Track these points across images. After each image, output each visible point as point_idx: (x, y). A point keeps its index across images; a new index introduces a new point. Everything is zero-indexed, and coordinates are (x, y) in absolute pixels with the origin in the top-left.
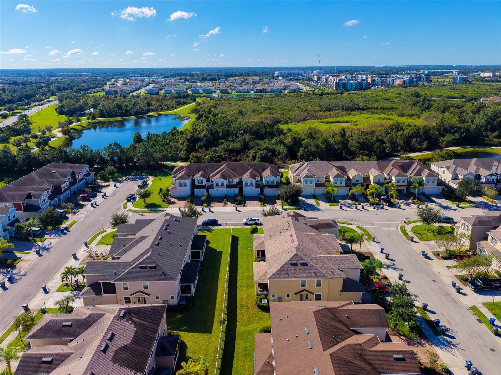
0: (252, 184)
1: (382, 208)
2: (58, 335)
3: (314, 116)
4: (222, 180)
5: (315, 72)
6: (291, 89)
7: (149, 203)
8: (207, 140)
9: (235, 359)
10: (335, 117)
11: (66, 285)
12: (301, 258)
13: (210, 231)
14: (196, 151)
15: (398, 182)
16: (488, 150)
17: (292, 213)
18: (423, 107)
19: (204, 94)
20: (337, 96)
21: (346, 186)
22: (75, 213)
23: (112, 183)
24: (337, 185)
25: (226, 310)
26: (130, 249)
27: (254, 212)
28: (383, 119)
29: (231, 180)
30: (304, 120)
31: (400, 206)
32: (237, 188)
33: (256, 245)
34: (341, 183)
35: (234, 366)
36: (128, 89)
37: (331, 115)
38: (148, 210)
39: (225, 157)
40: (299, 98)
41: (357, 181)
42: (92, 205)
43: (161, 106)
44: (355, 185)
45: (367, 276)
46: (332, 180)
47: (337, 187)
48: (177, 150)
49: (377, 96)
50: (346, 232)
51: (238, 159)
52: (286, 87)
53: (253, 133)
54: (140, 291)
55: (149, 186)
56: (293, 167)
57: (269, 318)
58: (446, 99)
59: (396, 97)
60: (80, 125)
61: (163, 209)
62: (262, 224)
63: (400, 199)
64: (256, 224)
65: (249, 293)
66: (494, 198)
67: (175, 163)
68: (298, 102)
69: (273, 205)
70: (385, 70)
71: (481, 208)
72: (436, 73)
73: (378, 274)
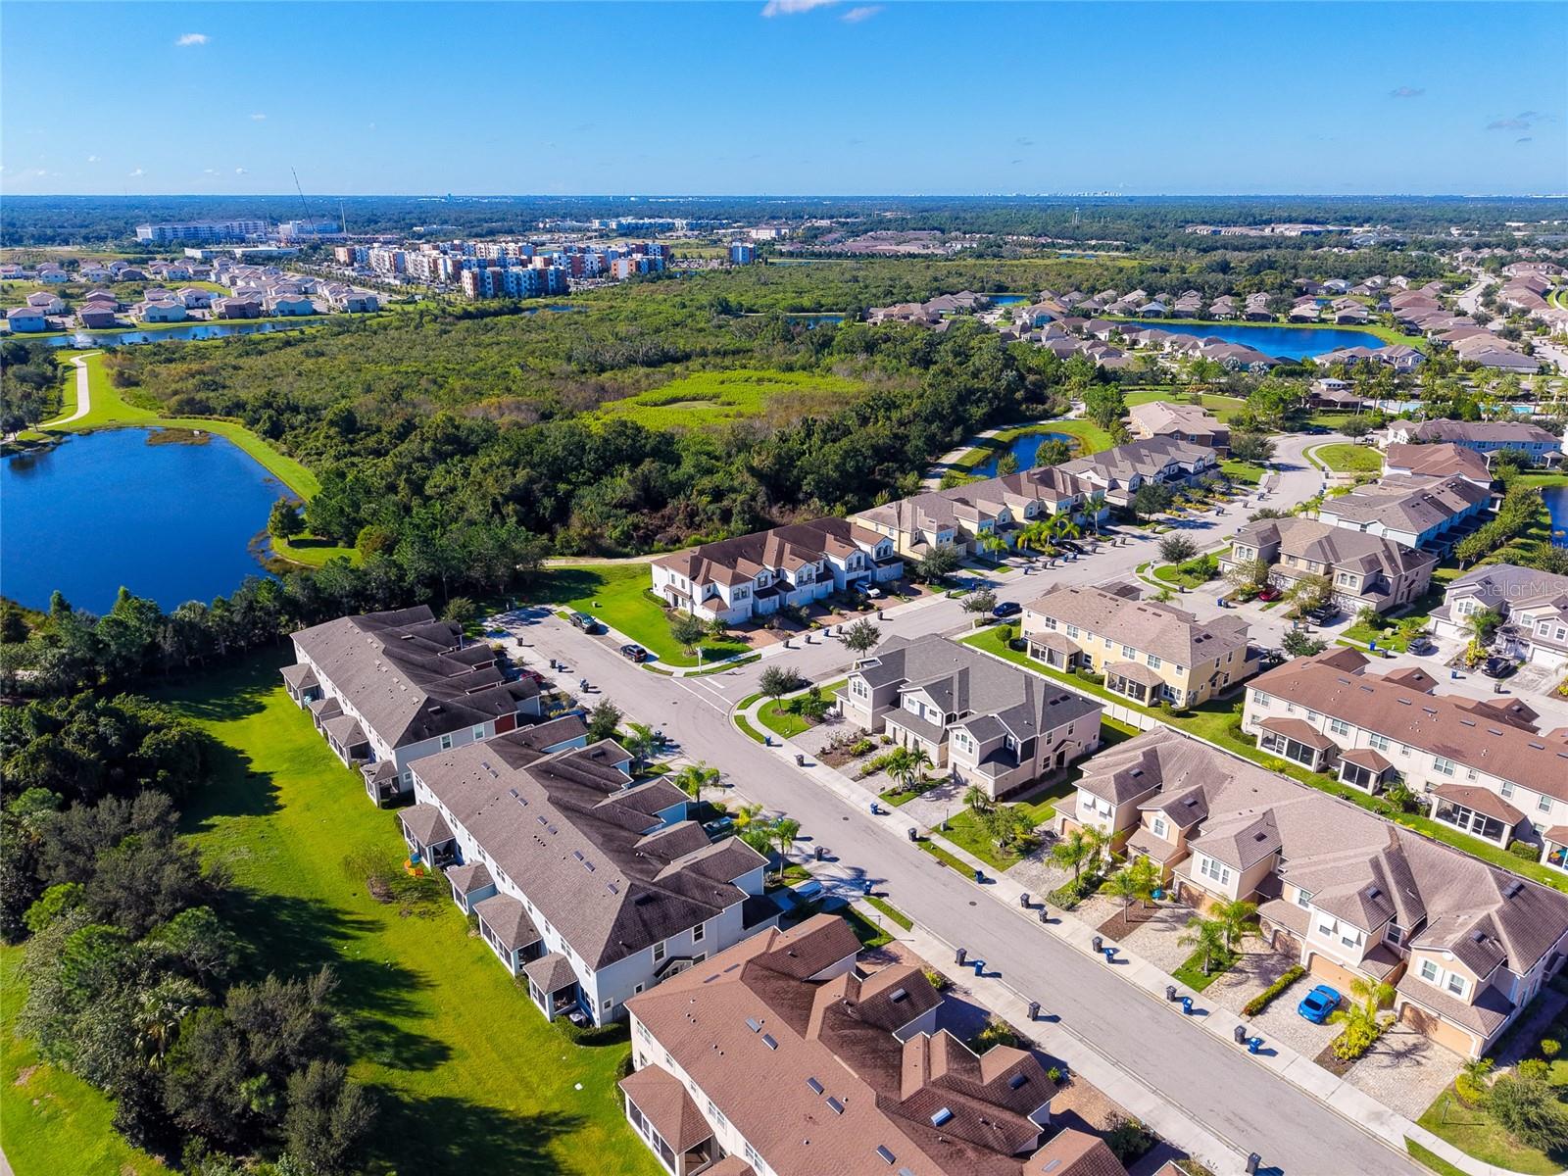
4: (809, 566)
5: (286, 228)
41: (1004, 520)
42: (586, 691)
44: (1002, 528)
69: (922, 596)
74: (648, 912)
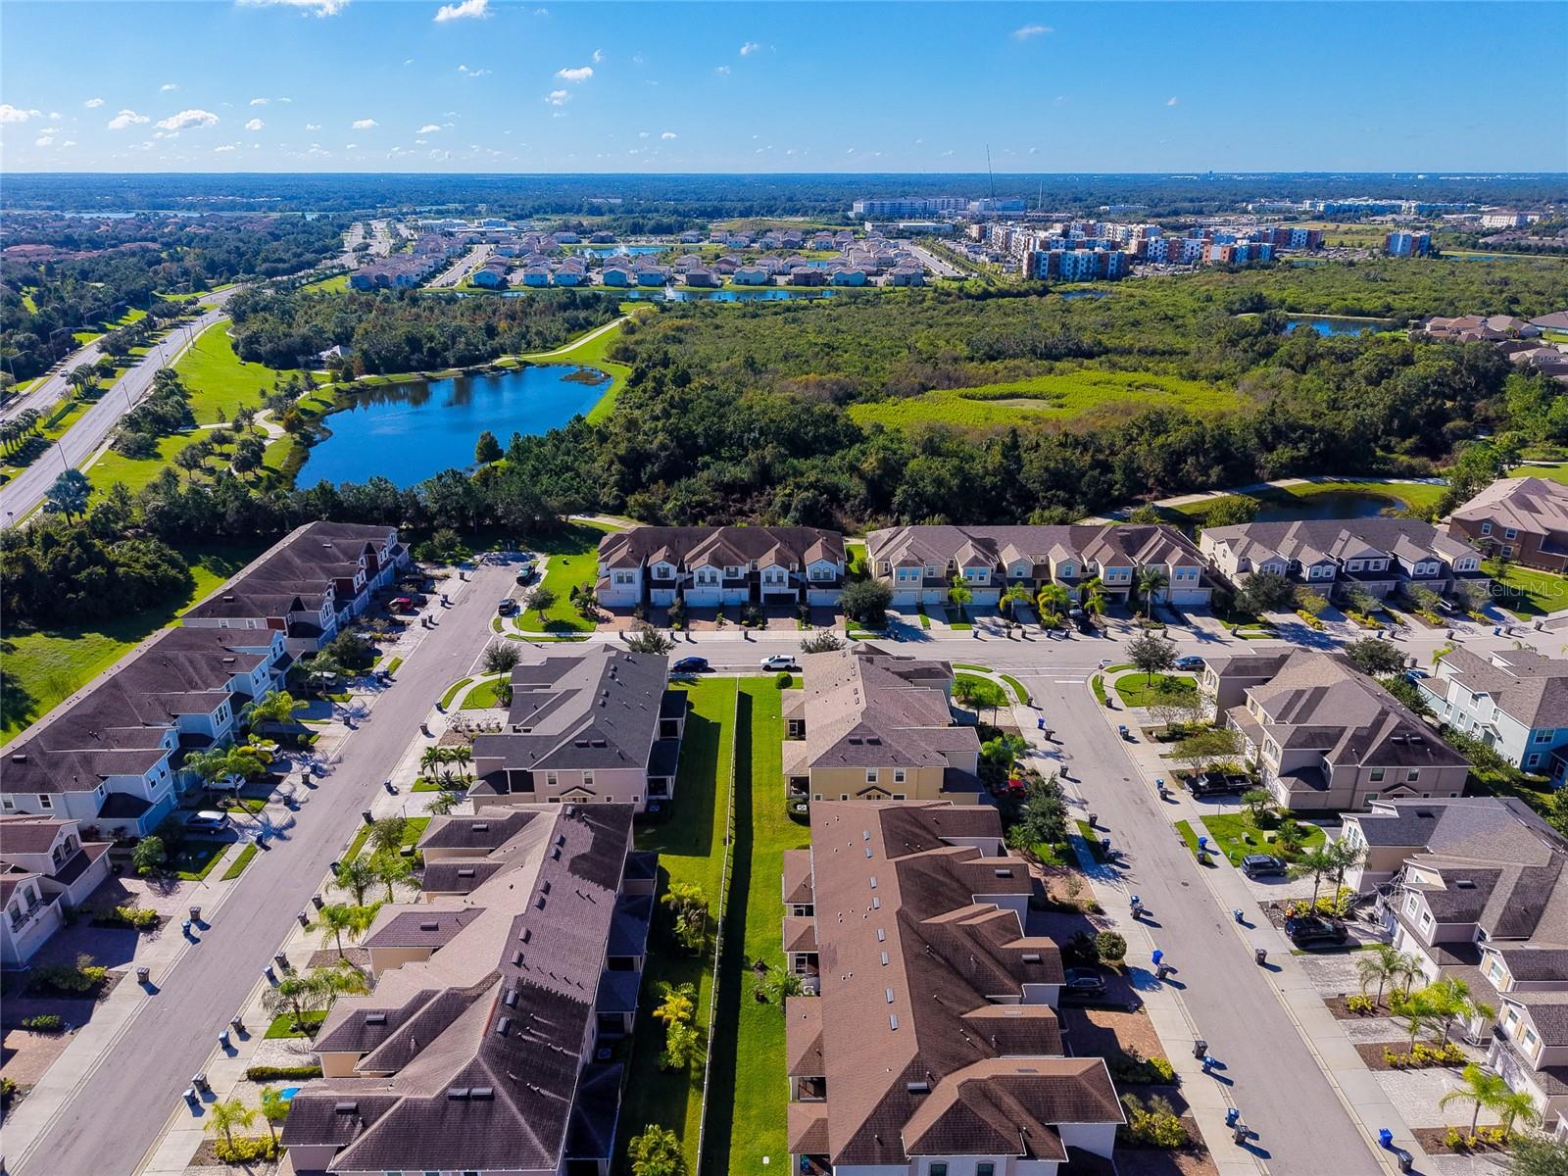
0: (780, 579)
1: (1067, 637)
2: (469, 842)
3: (949, 379)
4: (713, 569)
5: (975, 206)
6: (896, 276)
7: (552, 620)
8: (668, 457)
9: (751, 892)
10: (1008, 379)
11: (428, 780)
12: (870, 731)
13: (692, 681)
14: (643, 487)
15: (1112, 578)
17: (863, 648)
18: (1253, 351)
19: (640, 288)
20: (1026, 304)
21: (992, 586)
22: (392, 641)
23: (454, 572)
24: (970, 583)
25: (733, 822)
26: (548, 714)
27: (785, 643)
28: (1138, 388)
29: (732, 569)
30: (924, 389)
31: (1106, 633)
32: (746, 587)
33: (787, 710)
34: (981, 578)
35: (750, 900)
36: (418, 270)
37: (996, 373)
38: (552, 635)
39: (716, 504)
40: (918, 308)
41: (1020, 574)
42: (424, 625)
43: (524, 337)
44: (1013, 582)
46: (961, 571)
47: (971, 588)
48: (595, 483)
49: (1142, 303)
50: (973, 685)
51: (746, 508)
52: (883, 265)
53: (783, 439)
54: (578, 787)
55: (542, 578)
56: (877, 537)
57: (809, 835)
59: (1194, 311)
60: (316, 400)
61: (584, 635)
62: (799, 670)
63: (1111, 615)
64: (788, 669)
65: (773, 795)
66: (1321, 616)
67: (591, 519)
68: (912, 325)
69: (826, 628)
71: (1286, 638)
72: (1349, 211)
73: (1020, 767)
74: (16, 770)
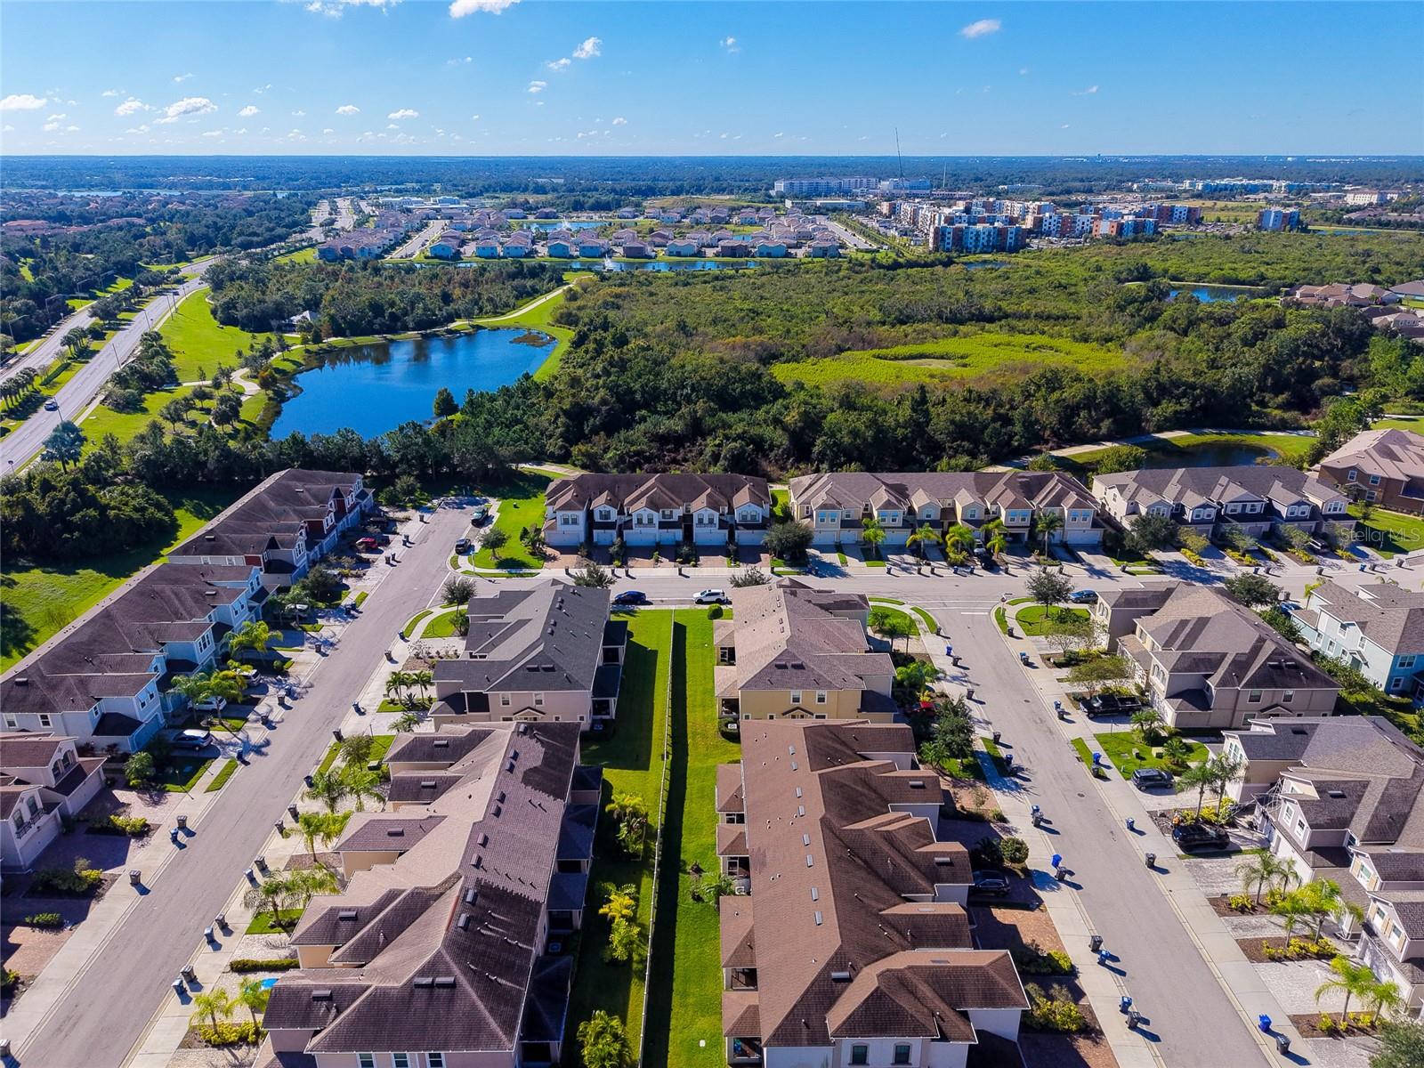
0: (711, 521)
2: (430, 757)
3: (863, 341)
4: (650, 511)
5: (885, 185)
6: (814, 248)
7: (503, 557)
8: (608, 411)
10: (917, 341)
11: (393, 701)
12: (794, 656)
13: (631, 613)
14: (586, 438)
15: (1013, 520)
16: (1251, 439)
17: (787, 582)
18: (1139, 316)
19: (582, 259)
20: (932, 274)
21: (903, 527)
22: (358, 577)
24: (884, 524)
25: (670, 740)
26: (502, 642)
27: (716, 579)
28: (1034, 349)
29: (667, 512)
30: (840, 350)
31: (1007, 569)
32: (680, 528)
33: (718, 638)
34: (894, 520)
36: (379, 242)
37: (906, 336)
38: (504, 571)
39: (652, 454)
40: (835, 277)
41: (928, 516)
42: (388, 562)
43: (476, 303)
44: (922, 523)
45: (911, 692)
46: (875, 513)
47: (885, 528)
48: (542, 434)
49: (1038, 273)
50: (887, 616)
51: (679, 457)
52: (802, 239)
53: (713, 395)
54: (529, 708)
55: (495, 520)
56: (799, 483)
57: (740, 751)
58: (1217, 285)
59: (1085, 280)
60: (288, 360)
61: (533, 571)
62: (729, 603)
63: (1012, 553)
64: (720, 602)
65: (706, 715)
66: (1202, 554)
67: (539, 467)
68: (829, 292)
69: (754, 565)
70: (1085, 175)
71: (1171, 573)
72: (1226, 189)
73: (931, 690)
74: (19, 692)
